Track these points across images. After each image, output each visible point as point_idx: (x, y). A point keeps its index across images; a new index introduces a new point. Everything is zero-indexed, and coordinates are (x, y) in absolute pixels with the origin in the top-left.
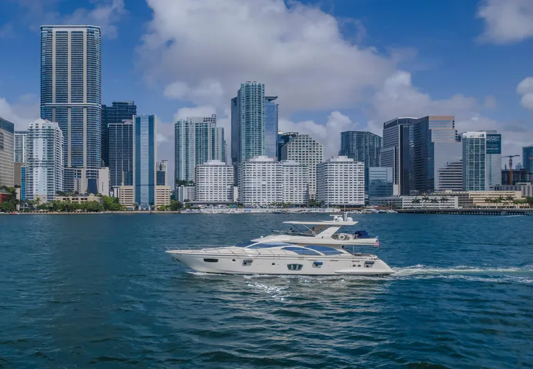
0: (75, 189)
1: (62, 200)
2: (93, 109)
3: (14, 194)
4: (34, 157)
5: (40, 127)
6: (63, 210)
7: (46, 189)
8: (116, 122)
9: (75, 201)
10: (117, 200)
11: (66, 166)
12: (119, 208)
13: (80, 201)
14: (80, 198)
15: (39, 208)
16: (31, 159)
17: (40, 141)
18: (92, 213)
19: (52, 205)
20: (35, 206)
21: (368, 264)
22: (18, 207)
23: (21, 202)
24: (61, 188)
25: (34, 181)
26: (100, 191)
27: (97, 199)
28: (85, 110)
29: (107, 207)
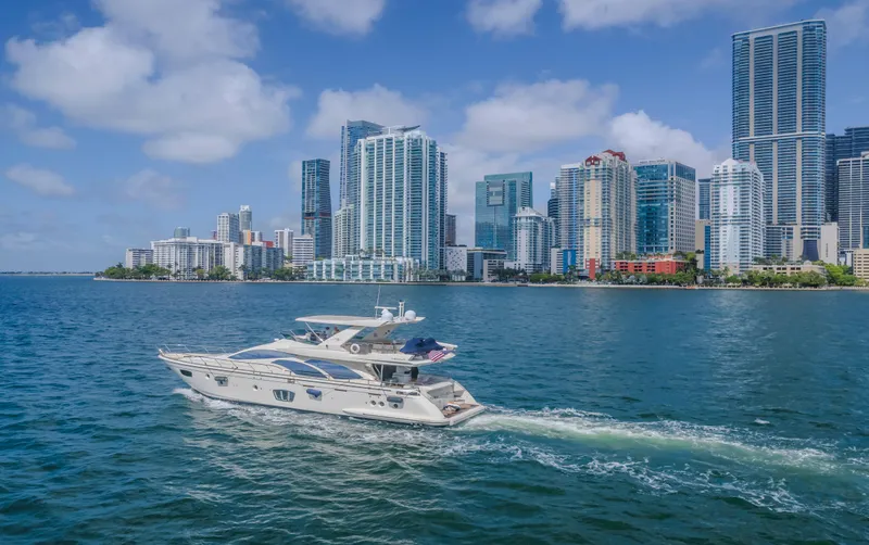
0: (784, 254)
1: (761, 271)
2: (813, 140)
3: (694, 262)
4: (721, 211)
5: (730, 170)
6: (764, 284)
7: (738, 255)
8: (850, 156)
9: (781, 271)
10: (850, 271)
11: (769, 223)
13: (788, 272)
14: (789, 267)
15: (727, 281)
16: (717, 214)
17: (730, 189)
18: (808, 288)
19: (746, 277)
20: (723, 277)
22: (700, 279)
23: (703, 273)
24: (761, 253)
25: (721, 244)
26: (822, 256)
27: (816, 268)
28: (800, 143)
29: (832, 280)
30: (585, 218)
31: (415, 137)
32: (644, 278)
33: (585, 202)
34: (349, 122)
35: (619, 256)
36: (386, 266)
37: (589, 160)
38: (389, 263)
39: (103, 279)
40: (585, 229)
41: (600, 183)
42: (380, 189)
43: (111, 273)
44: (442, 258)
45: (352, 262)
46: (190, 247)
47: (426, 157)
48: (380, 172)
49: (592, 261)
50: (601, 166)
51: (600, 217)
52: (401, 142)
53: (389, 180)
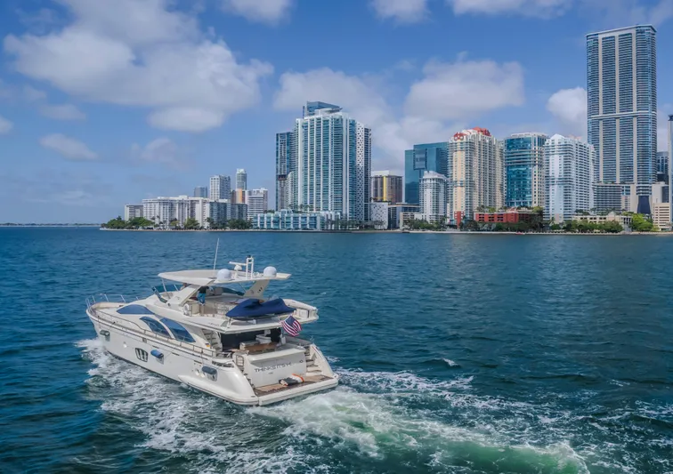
0: (623, 207)
1: (579, 220)
2: (645, 117)
4: (551, 175)
5: (556, 143)
7: (563, 208)
9: (593, 220)
12: (649, 228)
13: (598, 220)
14: (599, 217)
15: (554, 228)
16: (547, 177)
17: (556, 157)
18: (611, 233)
19: (567, 225)
25: (551, 200)
27: (618, 218)
28: (635, 120)
30: (454, 180)
31: (338, 117)
32: (494, 226)
33: (454, 167)
34: (308, 103)
35: (479, 209)
36: (311, 218)
37: (456, 135)
38: (313, 215)
39: (105, 229)
40: (454, 189)
41: (464, 153)
42: (312, 157)
43: (111, 224)
44: (366, 211)
45: (286, 215)
46: (171, 204)
47: (346, 132)
48: (312, 145)
49: (459, 213)
50: (465, 140)
51: (464, 179)
52: (328, 121)
53: (318, 151)
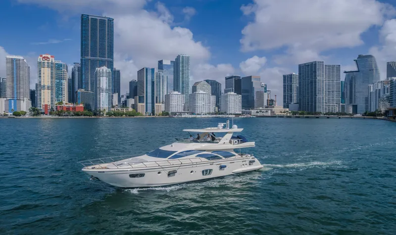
4: (101, 87)
5: (105, 71)
7: (107, 104)
13: (125, 111)
17: (105, 78)
18: (131, 117)
21: (251, 162)
25: (101, 100)
30: (42, 85)
33: (42, 77)
40: (42, 91)
41: (50, 69)
49: (46, 106)
51: (50, 85)
